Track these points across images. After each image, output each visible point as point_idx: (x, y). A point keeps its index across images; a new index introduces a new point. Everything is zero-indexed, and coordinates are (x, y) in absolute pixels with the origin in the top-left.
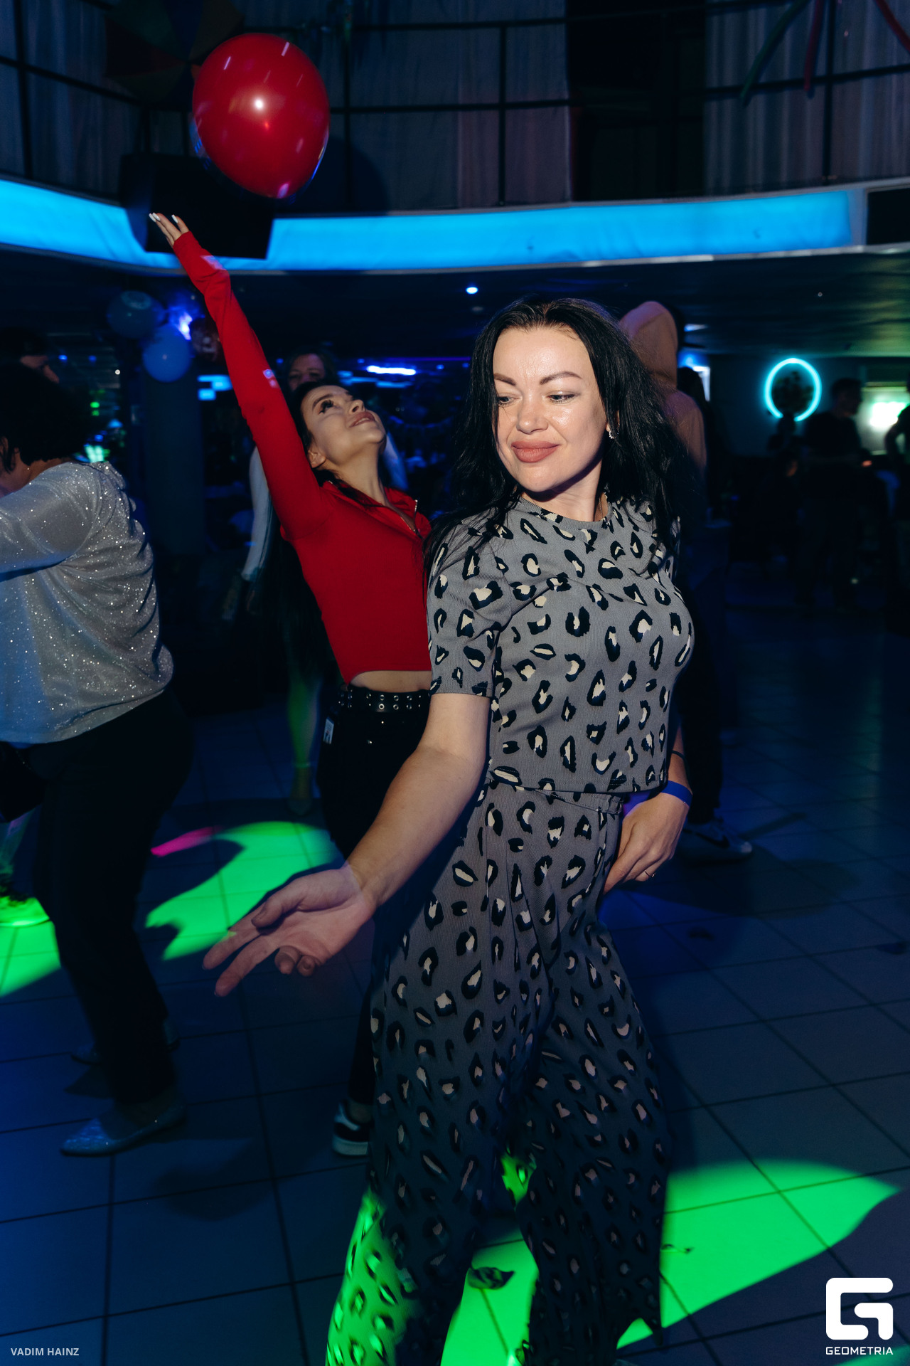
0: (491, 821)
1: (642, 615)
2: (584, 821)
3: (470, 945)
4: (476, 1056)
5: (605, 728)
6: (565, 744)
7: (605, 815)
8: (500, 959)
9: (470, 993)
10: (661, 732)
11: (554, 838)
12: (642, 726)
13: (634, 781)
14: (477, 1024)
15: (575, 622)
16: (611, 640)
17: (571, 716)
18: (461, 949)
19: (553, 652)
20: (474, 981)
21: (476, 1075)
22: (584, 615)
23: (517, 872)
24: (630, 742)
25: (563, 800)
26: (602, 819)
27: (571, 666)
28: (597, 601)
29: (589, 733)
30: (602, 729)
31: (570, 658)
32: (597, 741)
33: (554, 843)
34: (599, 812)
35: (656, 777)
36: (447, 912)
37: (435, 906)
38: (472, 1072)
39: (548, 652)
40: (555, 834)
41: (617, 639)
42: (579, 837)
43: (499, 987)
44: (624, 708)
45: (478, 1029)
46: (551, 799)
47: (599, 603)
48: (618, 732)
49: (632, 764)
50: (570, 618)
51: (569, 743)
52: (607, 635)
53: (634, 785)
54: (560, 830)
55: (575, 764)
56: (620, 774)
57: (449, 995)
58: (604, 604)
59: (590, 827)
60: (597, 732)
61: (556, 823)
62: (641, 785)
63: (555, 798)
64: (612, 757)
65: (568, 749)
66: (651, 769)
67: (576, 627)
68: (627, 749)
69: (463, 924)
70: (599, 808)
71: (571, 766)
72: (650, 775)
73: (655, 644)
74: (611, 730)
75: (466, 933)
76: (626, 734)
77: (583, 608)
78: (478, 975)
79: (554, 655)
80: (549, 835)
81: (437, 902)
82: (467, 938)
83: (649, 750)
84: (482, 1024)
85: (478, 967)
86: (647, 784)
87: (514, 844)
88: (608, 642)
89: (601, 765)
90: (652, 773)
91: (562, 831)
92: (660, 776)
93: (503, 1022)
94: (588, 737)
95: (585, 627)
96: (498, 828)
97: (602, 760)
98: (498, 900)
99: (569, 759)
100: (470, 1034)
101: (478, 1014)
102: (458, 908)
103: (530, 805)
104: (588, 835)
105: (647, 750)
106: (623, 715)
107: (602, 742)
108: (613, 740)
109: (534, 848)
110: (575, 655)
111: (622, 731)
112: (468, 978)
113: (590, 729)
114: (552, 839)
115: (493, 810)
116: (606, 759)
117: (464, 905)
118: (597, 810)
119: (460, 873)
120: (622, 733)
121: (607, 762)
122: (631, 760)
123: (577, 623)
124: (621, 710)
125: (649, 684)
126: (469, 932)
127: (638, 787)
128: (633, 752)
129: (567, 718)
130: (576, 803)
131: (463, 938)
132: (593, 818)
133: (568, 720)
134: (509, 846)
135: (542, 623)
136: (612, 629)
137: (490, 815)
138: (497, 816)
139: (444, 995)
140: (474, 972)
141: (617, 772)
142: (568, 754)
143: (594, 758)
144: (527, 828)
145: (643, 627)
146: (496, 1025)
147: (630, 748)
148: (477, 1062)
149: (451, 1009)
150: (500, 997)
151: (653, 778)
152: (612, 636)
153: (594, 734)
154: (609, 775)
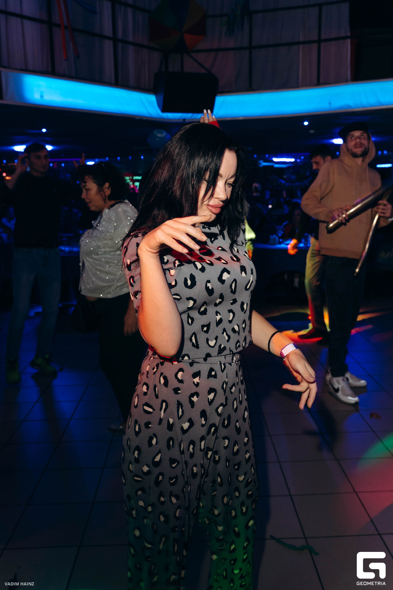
0: (162, 381)
1: (225, 270)
2: (212, 370)
3: (154, 441)
4: (161, 492)
5: (210, 325)
6: (192, 336)
7: (224, 365)
8: (173, 447)
9: (157, 464)
10: (243, 323)
11: (197, 382)
12: (230, 322)
13: (230, 349)
14: (161, 478)
15: (188, 282)
16: (208, 287)
17: (192, 322)
18: (150, 444)
19: (180, 297)
20: (158, 459)
21: (161, 500)
22: (192, 277)
23: (179, 404)
24: (224, 330)
25: (199, 363)
26: (223, 367)
27: (190, 303)
28: (199, 268)
29: (203, 328)
30: (208, 326)
31: (188, 299)
32: (207, 332)
33: (197, 385)
34: (221, 364)
35: (241, 346)
36: (143, 427)
37: (138, 425)
38: (159, 499)
39: (178, 297)
40: (197, 380)
41: (211, 285)
42: (210, 378)
43: (172, 461)
44: (218, 314)
45: (161, 481)
46: (191, 364)
47: (200, 269)
48: (217, 326)
49: (228, 341)
50: (186, 280)
51: (194, 336)
52: (206, 285)
53: (230, 351)
54: (198, 378)
55: (199, 345)
56: (222, 346)
57: (148, 466)
58: (203, 270)
59: (216, 372)
60: (206, 328)
61: (195, 375)
62: (233, 350)
63: (194, 363)
64: (216, 338)
65: (193, 338)
66: (238, 342)
67: (189, 285)
68: (223, 333)
69: (150, 432)
70: (220, 362)
71: (196, 346)
72: (238, 345)
73: (232, 283)
74: (213, 325)
75: (151, 436)
76: (221, 326)
77: (191, 274)
78: (159, 455)
79: (181, 298)
80: (194, 382)
81: (138, 424)
82: (153, 439)
83: (237, 333)
84: (163, 478)
85: (159, 452)
86: (236, 350)
87: (176, 390)
88: (207, 288)
89: (212, 343)
90: (239, 344)
91: (200, 378)
92: (243, 344)
93: (176, 477)
94: (203, 331)
95: (194, 283)
96: (166, 384)
97: (211, 341)
98: (170, 419)
99: (195, 343)
100: (157, 483)
101: (161, 474)
102: (147, 425)
103: (181, 370)
104: (215, 376)
105: (236, 333)
106: (218, 317)
107: (210, 332)
108: (215, 330)
109: (186, 389)
110: (191, 297)
111: (219, 325)
112: (155, 457)
113: (203, 326)
114: (196, 383)
115: (163, 376)
116: (213, 340)
117: (149, 423)
118: (219, 363)
119: (146, 408)
120: (219, 326)
121: (214, 341)
122: (227, 338)
123: (189, 282)
124: (217, 315)
125: (232, 301)
126: (153, 436)
127: (232, 351)
128: (227, 334)
129: (190, 323)
130: (206, 362)
131: (151, 439)
132: (217, 368)
133: (191, 325)
134: (173, 392)
135: (173, 283)
136: (209, 281)
137: (162, 378)
138: (165, 378)
139: (145, 466)
140: (157, 455)
141: (221, 345)
142: (194, 341)
143: (207, 340)
144: (181, 381)
145: (225, 276)
146: (171, 479)
147: (225, 333)
148: (161, 495)
149: (149, 473)
150: (174, 465)
151: (239, 346)
152: (209, 285)
153: (205, 329)
154: (217, 348)
